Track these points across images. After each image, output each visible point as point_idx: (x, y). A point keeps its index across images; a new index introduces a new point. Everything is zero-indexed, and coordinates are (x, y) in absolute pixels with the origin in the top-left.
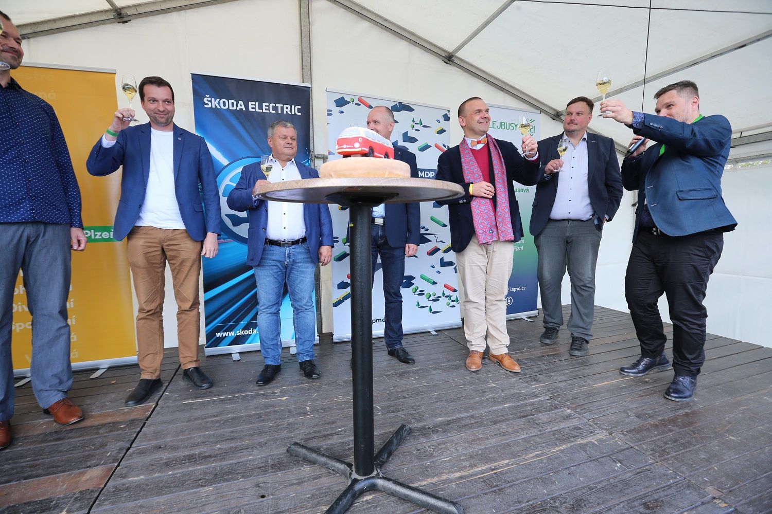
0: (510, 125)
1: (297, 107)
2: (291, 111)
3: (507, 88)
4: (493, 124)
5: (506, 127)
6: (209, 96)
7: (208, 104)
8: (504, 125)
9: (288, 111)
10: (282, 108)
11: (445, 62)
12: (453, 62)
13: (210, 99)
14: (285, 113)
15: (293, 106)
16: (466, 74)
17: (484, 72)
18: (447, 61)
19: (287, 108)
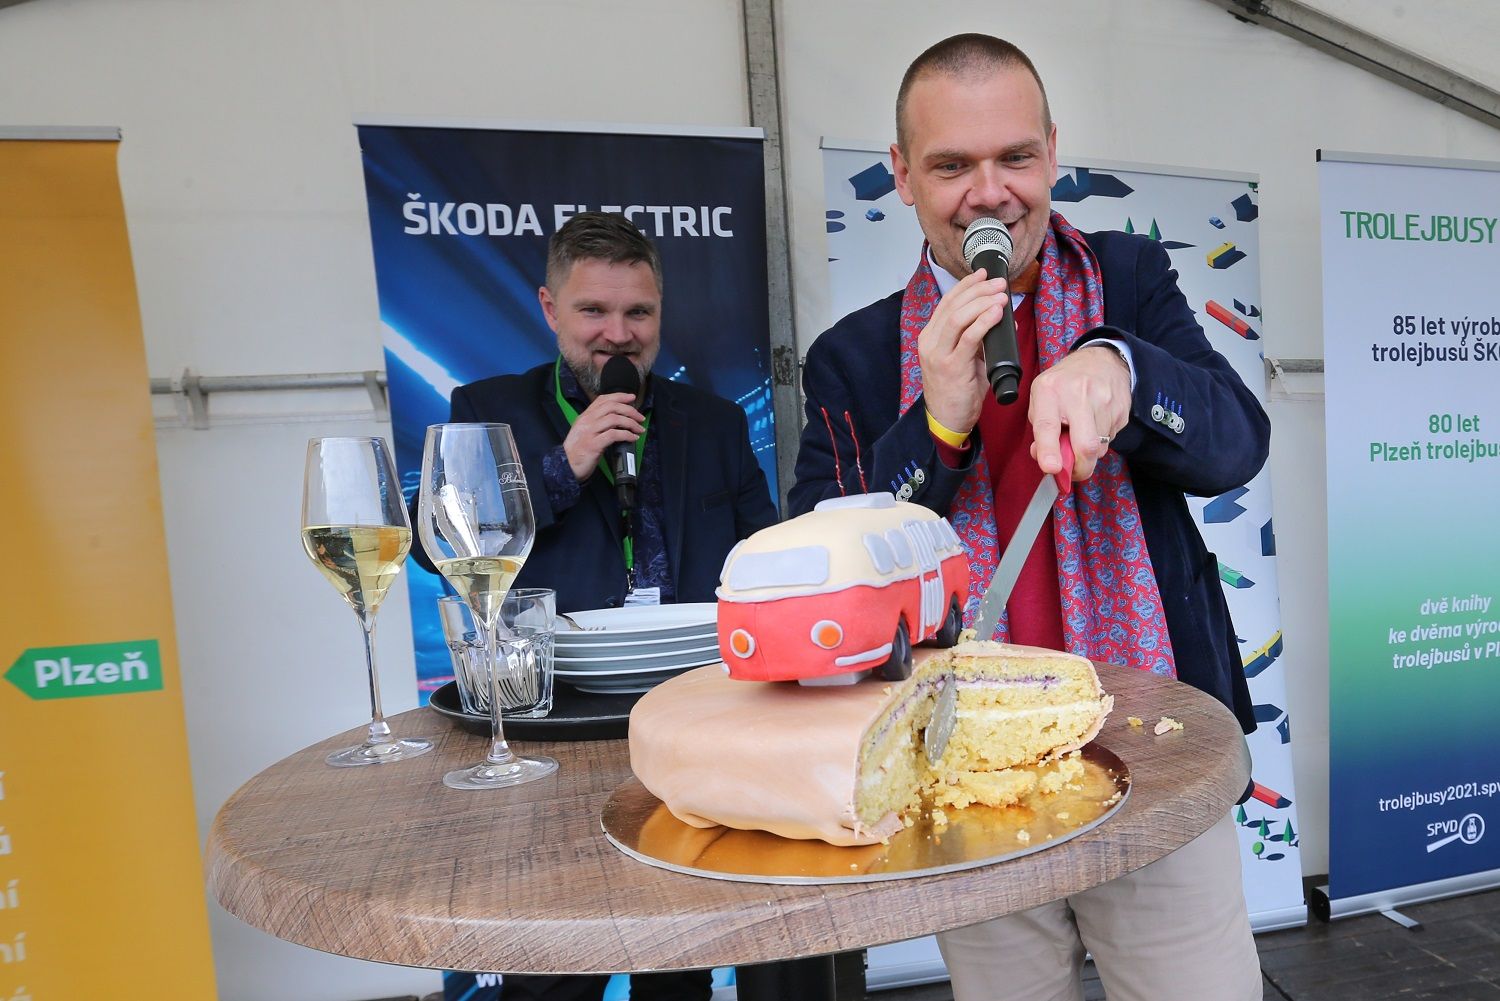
0: (1469, 223)
1: (719, 211)
2: (698, 226)
3: (1459, 92)
4: (1408, 225)
5: (1451, 235)
6: (418, 196)
7: (415, 225)
8: (1447, 226)
9: (689, 226)
10: (668, 219)
11: (1239, 17)
12: (1265, 13)
13: (421, 206)
14: (677, 233)
15: (705, 210)
16: (1311, 53)
17: (1375, 41)
18: (1243, 11)
19: (684, 217)
